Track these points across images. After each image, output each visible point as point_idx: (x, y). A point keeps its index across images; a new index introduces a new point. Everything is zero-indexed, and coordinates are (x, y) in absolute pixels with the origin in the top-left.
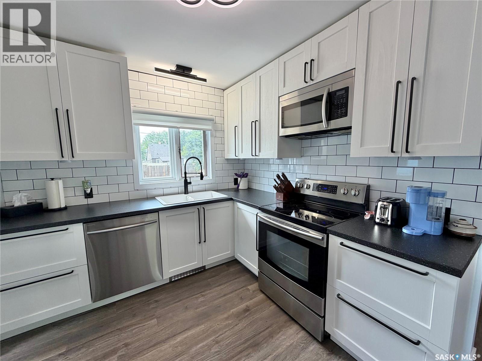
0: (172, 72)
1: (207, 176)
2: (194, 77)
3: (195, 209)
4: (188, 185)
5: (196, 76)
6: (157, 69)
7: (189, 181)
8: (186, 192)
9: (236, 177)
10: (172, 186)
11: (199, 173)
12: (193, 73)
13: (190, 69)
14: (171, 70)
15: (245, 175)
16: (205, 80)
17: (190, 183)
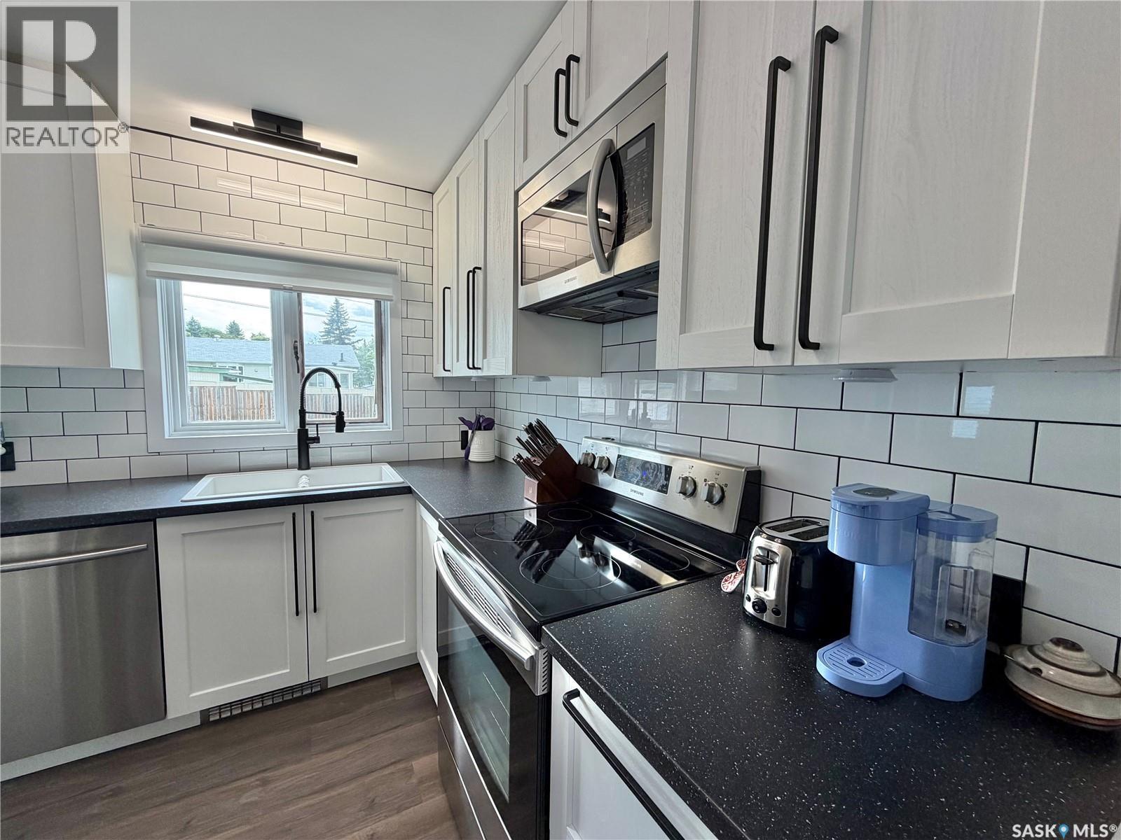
0: (240, 131)
1: (383, 422)
2: (313, 148)
3: (285, 514)
4: (311, 445)
5: (319, 144)
6: (196, 122)
7: (312, 433)
8: (304, 463)
9: (465, 428)
10: (266, 445)
11: (333, 414)
12: (308, 135)
13: (297, 125)
14: (235, 124)
15: (485, 424)
16: (353, 159)
17: (316, 440)
